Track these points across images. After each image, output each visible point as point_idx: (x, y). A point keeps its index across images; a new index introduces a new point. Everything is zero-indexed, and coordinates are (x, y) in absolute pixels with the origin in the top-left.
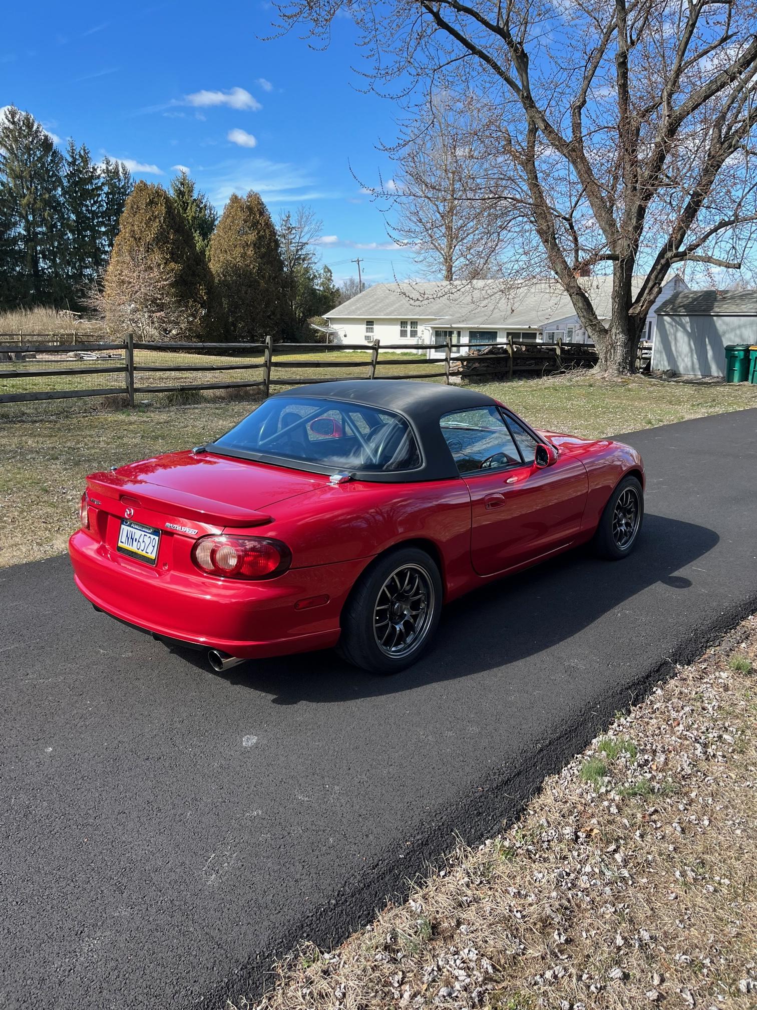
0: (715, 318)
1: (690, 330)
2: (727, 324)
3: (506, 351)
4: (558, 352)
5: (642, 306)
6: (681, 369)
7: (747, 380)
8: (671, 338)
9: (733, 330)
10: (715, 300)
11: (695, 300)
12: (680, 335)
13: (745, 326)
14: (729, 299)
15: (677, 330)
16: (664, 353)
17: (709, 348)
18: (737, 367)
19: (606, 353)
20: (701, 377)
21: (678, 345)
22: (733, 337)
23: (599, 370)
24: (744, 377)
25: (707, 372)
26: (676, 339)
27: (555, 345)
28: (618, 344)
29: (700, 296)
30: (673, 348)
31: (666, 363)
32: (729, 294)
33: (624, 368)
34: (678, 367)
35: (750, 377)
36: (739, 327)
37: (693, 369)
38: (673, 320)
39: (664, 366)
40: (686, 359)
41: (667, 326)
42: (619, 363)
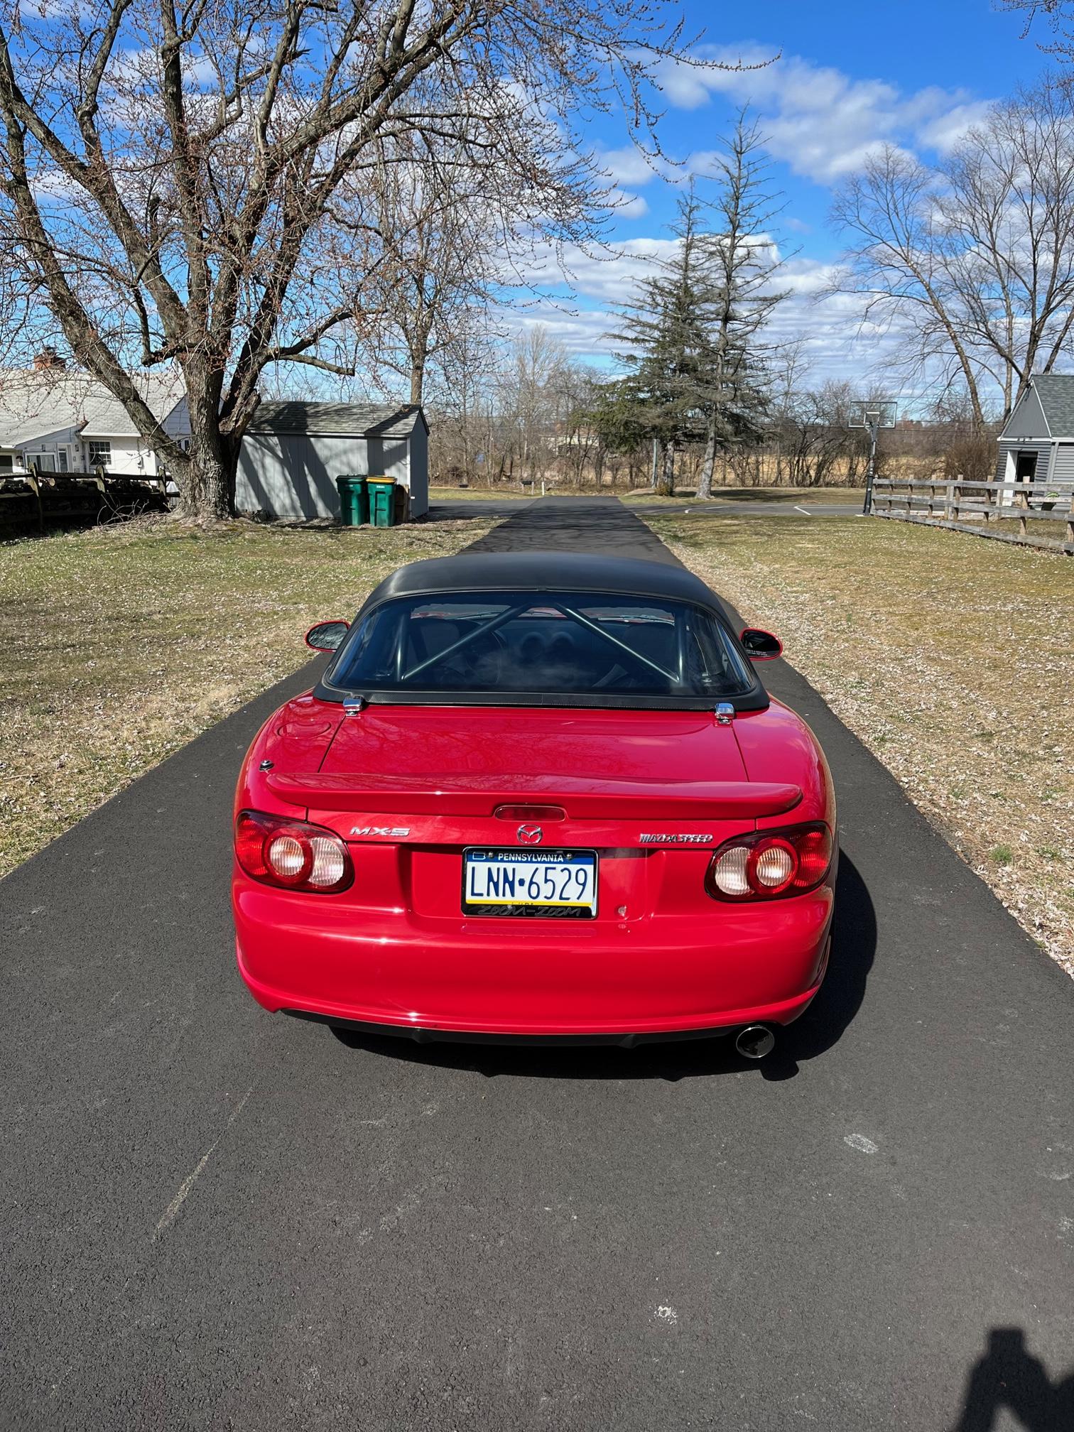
0: (312, 439)
1: (281, 455)
2: (330, 448)
3: (27, 488)
4: (101, 487)
5: (237, 421)
6: (277, 507)
7: (368, 521)
8: (257, 466)
9: (337, 455)
10: (306, 414)
11: (279, 413)
12: (269, 461)
13: (351, 450)
14: (324, 414)
15: (264, 454)
16: (250, 488)
17: (310, 479)
18: (355, 504)
19: (193, 489)
20: (304, 519)
21: (268, 475)
22: (338, 465)
23: (183, 514)
24: (365, 518)
25: (311, 513)
26: (263, 466)
27: (95, 476)
28: (210, 475)
29: (284, 409)
30: (262, 480)
31: (255, 501)
32: (321, 408)
33: (222, 510)
34: (272, 506)
35: (372, 518)
36: (345, 452)
37: (294, 508)
38: (256, 440)
39: (253, 505)
40: (281, 495)
41: (249, 449)
42: (215, 503)
